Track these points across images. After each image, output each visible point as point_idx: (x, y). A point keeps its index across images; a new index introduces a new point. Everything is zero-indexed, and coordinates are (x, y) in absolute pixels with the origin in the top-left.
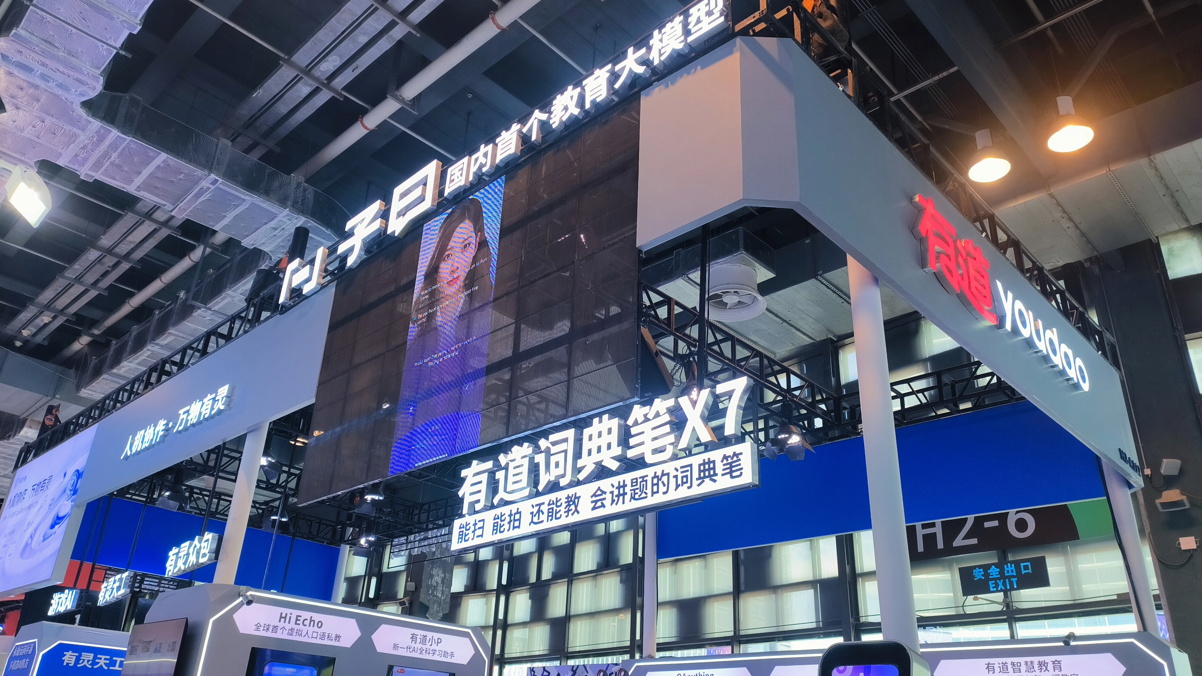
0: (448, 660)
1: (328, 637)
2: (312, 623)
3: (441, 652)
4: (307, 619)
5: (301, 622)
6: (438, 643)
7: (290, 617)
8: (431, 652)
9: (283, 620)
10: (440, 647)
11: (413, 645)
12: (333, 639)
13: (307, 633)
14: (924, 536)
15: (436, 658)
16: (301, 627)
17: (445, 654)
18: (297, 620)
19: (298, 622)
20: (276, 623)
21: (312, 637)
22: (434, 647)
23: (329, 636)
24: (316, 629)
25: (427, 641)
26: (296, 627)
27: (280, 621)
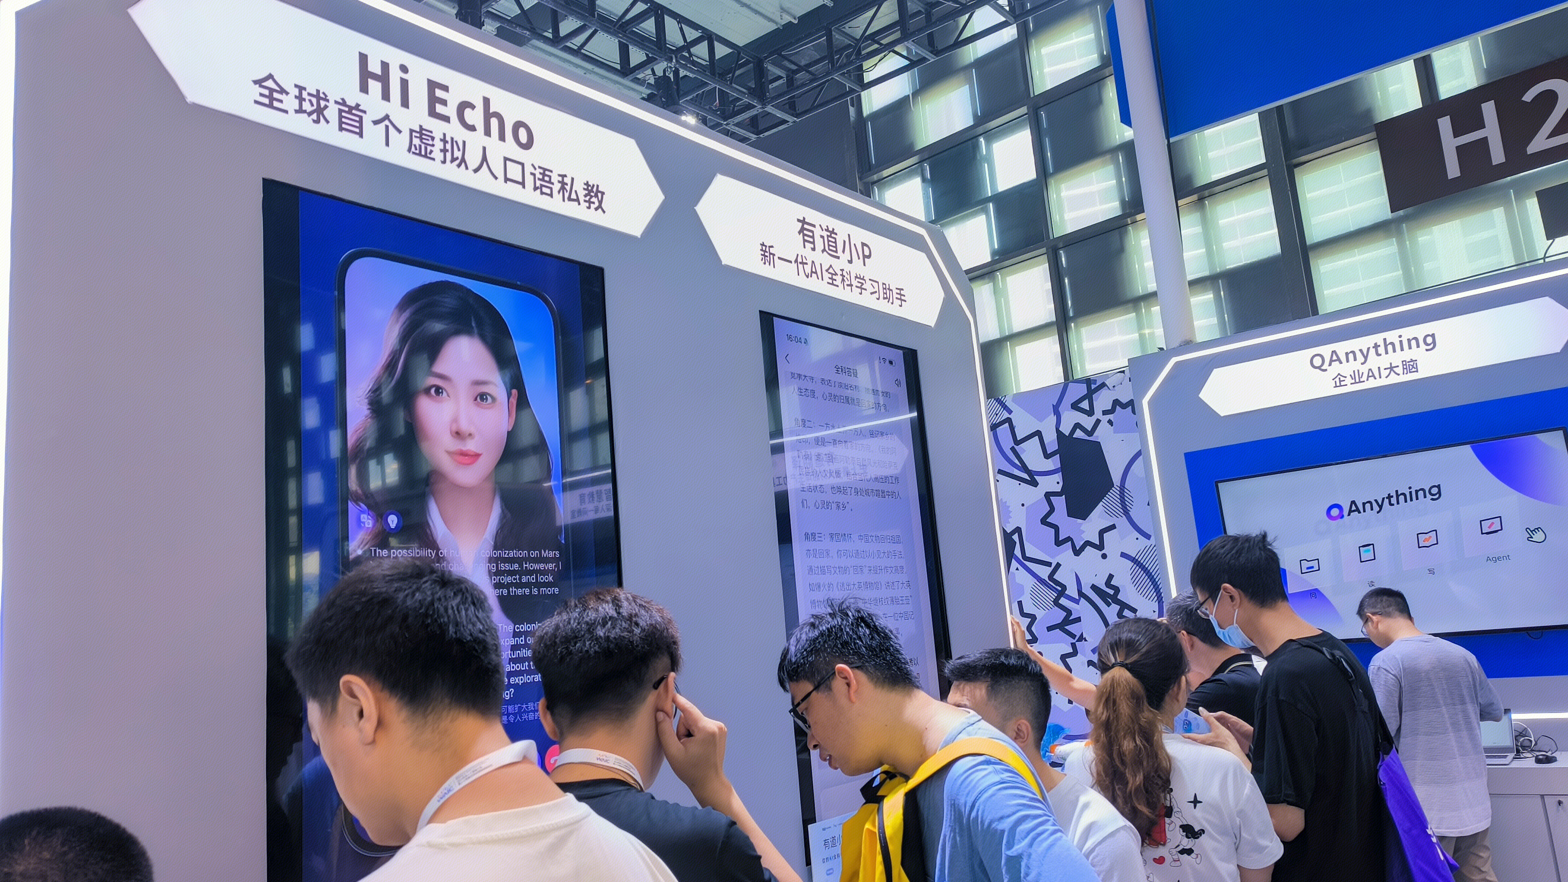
0: (893, 309)
1: (563, 188)
2: (494, 122)
3: (875, 284)
4: (473, 107)
5: (450, 111)
6: (865, 257)
7: (404, 84)
8: (855, 283)
9: (375, 87)
10: (869, 271)
11: (807, 252)
12: (582, 198)
13: (484, 159)
14: (1460, 149)
15: (867, 300)
16: (455, 130)
17: (886, 292)
18: (433, 100)
19: (440, 109)
20: (354, 97)
21: (507, 180)
22: (857, 268)
23: (563, 184)
24: (510, 148)
25: (840, 248)
26: (437, 128)
27: (364, 89)
